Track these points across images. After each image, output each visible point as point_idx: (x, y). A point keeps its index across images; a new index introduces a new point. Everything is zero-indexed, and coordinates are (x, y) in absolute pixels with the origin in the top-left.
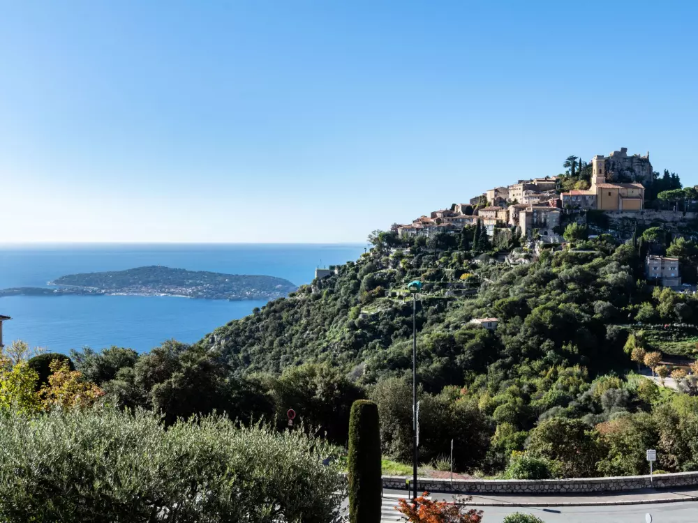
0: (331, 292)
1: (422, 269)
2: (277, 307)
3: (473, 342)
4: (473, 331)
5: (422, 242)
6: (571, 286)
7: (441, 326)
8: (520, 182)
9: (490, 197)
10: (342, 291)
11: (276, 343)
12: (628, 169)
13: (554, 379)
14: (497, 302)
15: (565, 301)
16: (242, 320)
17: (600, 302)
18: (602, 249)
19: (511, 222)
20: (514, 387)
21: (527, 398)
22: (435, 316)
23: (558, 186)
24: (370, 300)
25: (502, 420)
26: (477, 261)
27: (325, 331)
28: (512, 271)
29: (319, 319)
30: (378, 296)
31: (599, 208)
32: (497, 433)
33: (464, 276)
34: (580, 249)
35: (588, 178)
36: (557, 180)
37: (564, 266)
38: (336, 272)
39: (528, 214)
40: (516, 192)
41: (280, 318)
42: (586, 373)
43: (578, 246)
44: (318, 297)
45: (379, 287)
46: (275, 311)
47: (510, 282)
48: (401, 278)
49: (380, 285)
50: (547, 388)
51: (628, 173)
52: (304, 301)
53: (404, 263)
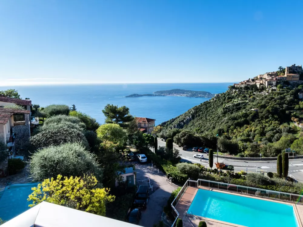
0: (219, 100)
1: (241, 95)
2: (206, 103)
3: (251, 115)
4: (252, 112)
5: (241, 88)
6: (278, 101)
7: (245, 110)
8: (267, 73)
9: (259, 77)
10: (221, 100)
11: (206, 112)
12: (296, 69)
13: (271, 124)
14: (259, 104)
15: (276, 105)
16: (198, 106)
17: (285, 105)
18: (287, 91)
19: (264, 83)
20: (261, 126)
21: (264, 128)
22: (244, 107)
23: (276, 74)
24: (228, 102)
25: (258, 133)
26: (254, 93)
27: (217, 109)
28: (263, 96)
29: (216, 106)
30: (230, 101)
31: (287, 80)
32: (256, 137)
33: (251, 97)
34: (281, 91)
35: (284, 72)
36: (276, 73)
37: (276, 95)
38: (220, 95)
39: (268, 82)
40: (265, 76)
41: (207, 106)
42: (279, 123)
43: (280, 90)
44: (216, 101)
45: (230, 99)
46: (206, 104)
47: (262, 99)
48: (235, 97)
49: (231, 98)
50: (269, 126)
51: (296, 71)
52: (212, 102)
53: (237, 93)
